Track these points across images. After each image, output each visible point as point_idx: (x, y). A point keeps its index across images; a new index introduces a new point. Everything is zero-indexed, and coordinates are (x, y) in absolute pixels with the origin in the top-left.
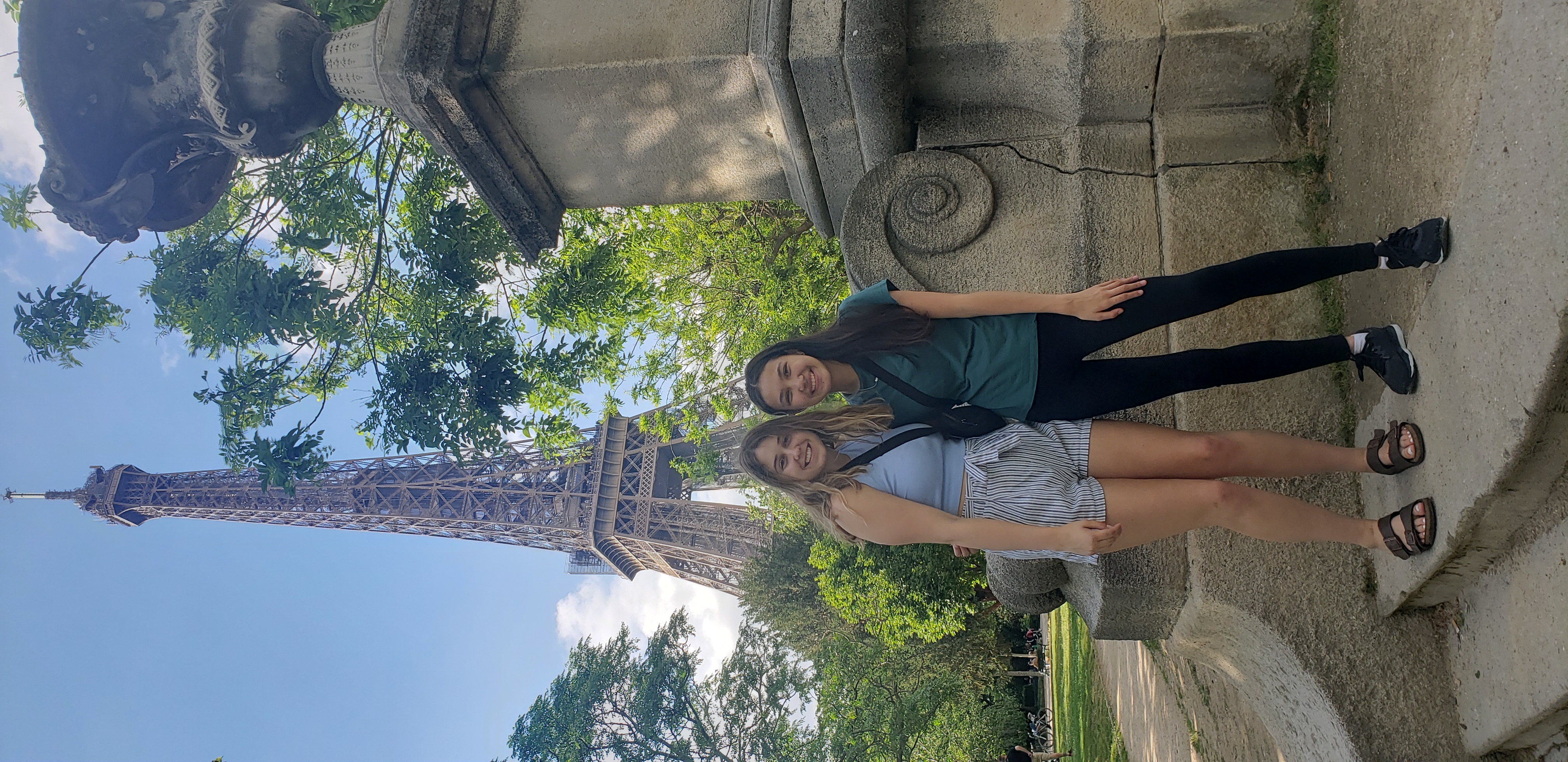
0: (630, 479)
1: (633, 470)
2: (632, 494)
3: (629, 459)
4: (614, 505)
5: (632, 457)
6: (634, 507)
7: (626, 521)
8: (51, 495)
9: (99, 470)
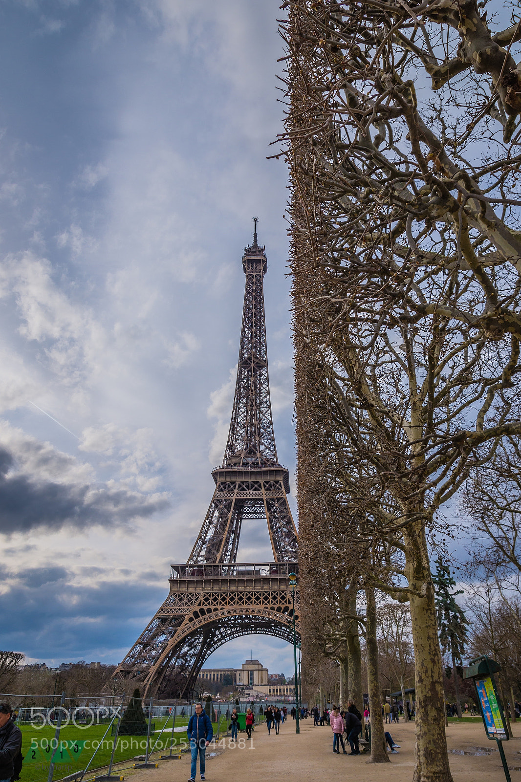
0: (247, 487)
1: (252, 486)
2: (238, 488)
3: (259, 484)
4: (233, 480)
5: (260, 486)
6: (232, 490)
7: (225, 488)
8: (255, 235)
9: (263, 250)
